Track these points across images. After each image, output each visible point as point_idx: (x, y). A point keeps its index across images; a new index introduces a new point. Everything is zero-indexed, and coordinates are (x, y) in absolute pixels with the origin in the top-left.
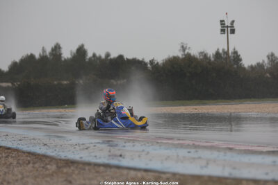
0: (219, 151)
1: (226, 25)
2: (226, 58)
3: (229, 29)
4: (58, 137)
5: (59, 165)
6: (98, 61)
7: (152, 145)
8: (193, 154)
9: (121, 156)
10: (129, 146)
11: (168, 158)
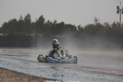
0: (115, 76)
1: (120, 9)
2: (119, 26)
3: (121, 11)
4: (28, 64)
5: (30, 78)
6: (50, 25)
7: (79, 71)
8: (101, 77)
9: (62, 75)
10: (66, 71)
11: (87, 78)
